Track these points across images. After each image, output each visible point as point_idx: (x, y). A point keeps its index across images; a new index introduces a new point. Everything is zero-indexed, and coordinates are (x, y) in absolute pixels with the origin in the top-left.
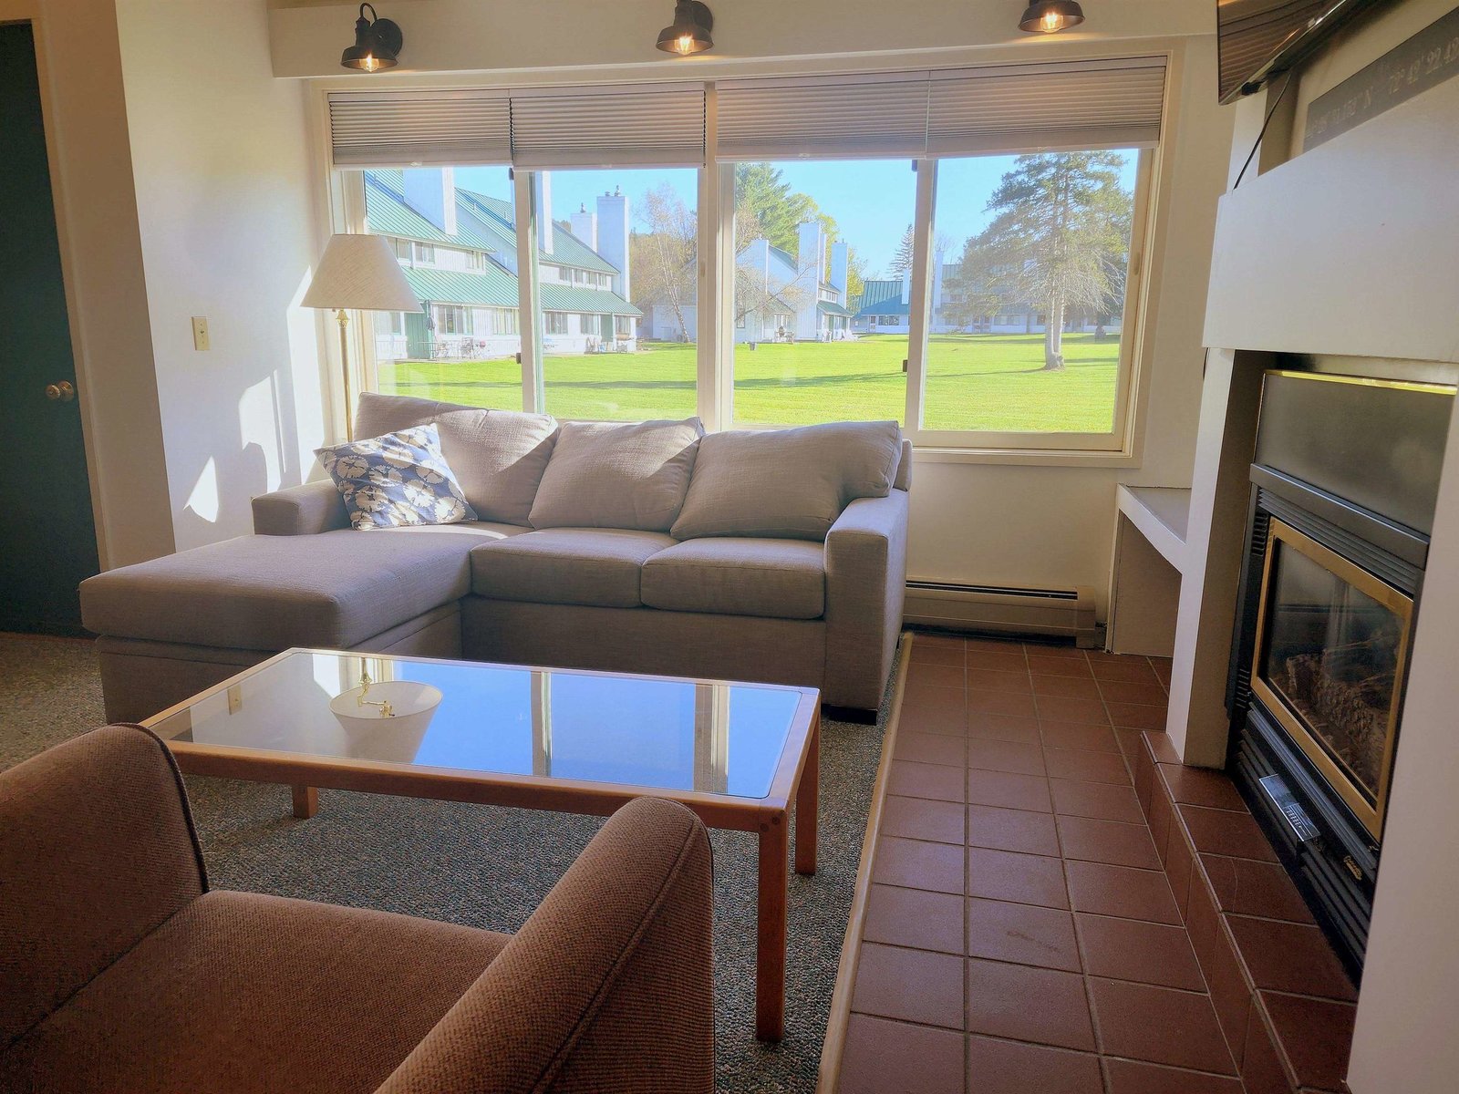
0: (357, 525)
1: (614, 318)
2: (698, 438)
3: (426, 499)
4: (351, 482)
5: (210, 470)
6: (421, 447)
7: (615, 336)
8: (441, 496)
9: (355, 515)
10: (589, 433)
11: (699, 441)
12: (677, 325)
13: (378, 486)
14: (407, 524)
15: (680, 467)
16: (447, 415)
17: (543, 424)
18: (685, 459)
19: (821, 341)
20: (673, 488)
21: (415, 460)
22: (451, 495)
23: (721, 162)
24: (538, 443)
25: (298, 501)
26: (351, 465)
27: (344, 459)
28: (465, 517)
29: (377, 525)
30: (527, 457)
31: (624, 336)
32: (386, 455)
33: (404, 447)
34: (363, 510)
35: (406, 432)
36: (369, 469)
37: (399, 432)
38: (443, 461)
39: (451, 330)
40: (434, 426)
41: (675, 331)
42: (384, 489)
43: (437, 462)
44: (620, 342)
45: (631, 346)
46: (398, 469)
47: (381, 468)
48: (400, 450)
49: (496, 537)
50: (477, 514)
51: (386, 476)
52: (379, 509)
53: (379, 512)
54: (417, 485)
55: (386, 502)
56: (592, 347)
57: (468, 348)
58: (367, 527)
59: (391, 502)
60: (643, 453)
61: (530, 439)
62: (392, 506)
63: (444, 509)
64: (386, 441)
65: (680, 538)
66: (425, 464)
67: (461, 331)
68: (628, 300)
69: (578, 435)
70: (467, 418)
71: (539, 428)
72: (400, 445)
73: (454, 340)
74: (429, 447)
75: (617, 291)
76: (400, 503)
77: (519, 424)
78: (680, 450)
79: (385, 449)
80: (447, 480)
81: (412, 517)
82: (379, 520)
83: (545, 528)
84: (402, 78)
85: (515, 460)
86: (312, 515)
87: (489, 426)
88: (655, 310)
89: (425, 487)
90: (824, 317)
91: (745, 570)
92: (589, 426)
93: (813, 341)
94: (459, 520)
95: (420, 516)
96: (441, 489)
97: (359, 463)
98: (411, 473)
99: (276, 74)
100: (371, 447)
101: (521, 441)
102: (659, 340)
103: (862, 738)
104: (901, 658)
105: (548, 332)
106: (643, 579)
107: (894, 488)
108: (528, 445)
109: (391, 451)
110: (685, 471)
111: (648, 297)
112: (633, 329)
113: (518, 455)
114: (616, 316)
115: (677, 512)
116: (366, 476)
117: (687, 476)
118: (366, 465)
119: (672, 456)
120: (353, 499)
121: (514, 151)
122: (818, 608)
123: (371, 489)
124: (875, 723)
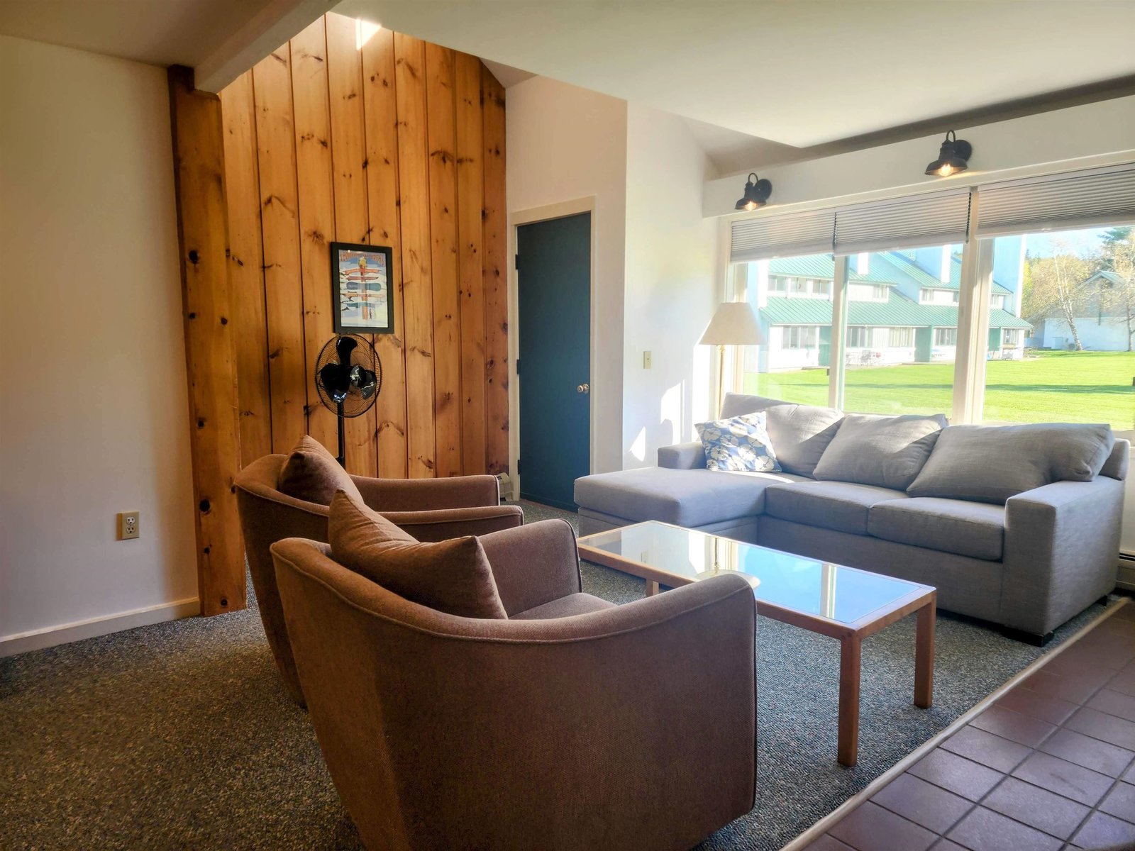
0: (709, 467)
1: (1002, 332)
2: (940, 429)
3: (751, 456)
4: (710, 443)
5: (643, 433)
6: (753, 426)
7: (1002, 345)
8: (760, 455)
9: (709, 462)
10: (862, 421)
11: (940, 431)
12: (1069, 335)
13: (724, 446)
14: (738, 470)
15: (921, 447)
16: (773, 408)
17: (832, 414)
18: (926, 442)
20: (913, 462)
21: (749, 433)
22: (766, 455)
23: (980, 239)
24: (827, 426)
26: (711, 433)
27: (708, 430)
28: (773, 469)
29: (720, 468)
30: (818, 435)
31: (1010, 346)
32: (732, 430)
33: (743, 425)
34: (714, 459)
35: (746, 416)
36: (721, 436)
37: (743, 416)
38: (766, 434)
39: (854, 344)
40: (764, 413)
41: (1067, 340)
42: (727, 448)
43: (762, 435)
45: (1018, 354)
46: (737, 438)
47: (728, 436)
48: (741, 426)
49: (786, 482)
50: (783, 468)
51: (729, 441)
52: (722, 459)
53: (722, 461)
54: (746, 447)
55: (727, 456)
57: (866, 358)
58: (715, 469)
59: (730, 456)
60: (895, 436)
61: (822, 424)
62: (730, 458)
63: (760, 463)
64: (734, 421)
65: (913, 494)
66: (753, 436)
67: (862, 345)
68: (1018, 314)
69: (854, 422)
70: (784, 410)
71: (828, 417)
72: (741, 424)
73: (857, 352)
74: (758, 426)
75: (1008, 309)
76: (734, 457)
77: (816, 415)
78: (923, 436)
79: (732, 425)
80: (765, 446)
81: (741, 466)
82: (722, 466)
83: (823, 480)
84: (771, 210)
85: (809, 436)
86: (686, 459)
87: (797, 415)
88: (1047, 323)
89: (751, 449)
91: (942, 519)
92: (862, 417)
94: (770, 470)
95: (746, 466)
96: (760, 451)
97: (716, 432)
98: (744, 441)
99: (704, 216)
100: (725, 424)
101: (815, 424)
102: (1049, 349)
103: (1021, 652)
104: (1102, 612)
105: (937, 344)
106: (870, 516)
107: (1101, 474)
108: (820, 427)
109: (736, 427)
110: (925, 450)
111: (1040, 312)
112: (1021, 340)
113: (813, 433)
114: (1005, 329)
115: (912, 478)
116: (719, 440)
117: (926, 453)
118: (720, 434)
119: (916, 440)
120: (710, 453)
121: (835, 244)
122: (997, 552)
123: (720, 448)
124: (1040, 646)
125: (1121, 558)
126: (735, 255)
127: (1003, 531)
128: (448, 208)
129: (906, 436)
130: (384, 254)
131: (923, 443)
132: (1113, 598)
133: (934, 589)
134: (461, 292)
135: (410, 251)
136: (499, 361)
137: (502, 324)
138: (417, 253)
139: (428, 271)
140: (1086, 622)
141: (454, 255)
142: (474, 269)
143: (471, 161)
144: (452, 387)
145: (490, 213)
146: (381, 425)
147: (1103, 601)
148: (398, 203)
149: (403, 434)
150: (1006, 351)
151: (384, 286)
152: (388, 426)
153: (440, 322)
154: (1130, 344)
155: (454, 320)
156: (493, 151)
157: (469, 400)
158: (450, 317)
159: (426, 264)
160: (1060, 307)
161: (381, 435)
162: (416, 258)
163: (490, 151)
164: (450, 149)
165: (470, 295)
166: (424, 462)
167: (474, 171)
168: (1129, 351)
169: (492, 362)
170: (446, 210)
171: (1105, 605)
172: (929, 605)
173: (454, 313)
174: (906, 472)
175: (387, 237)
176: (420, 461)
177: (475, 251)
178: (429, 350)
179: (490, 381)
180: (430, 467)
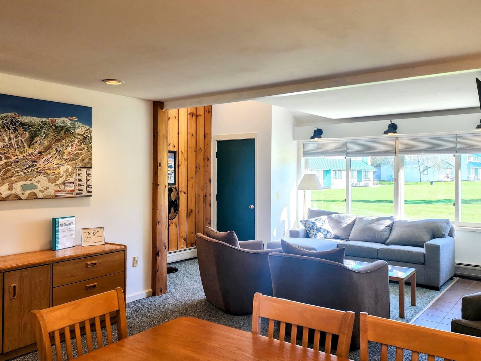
0: (311, 237)
1: (363, 172)
2: (393, 221)
3: (325, 233)
4: (309, 228)
7: (363, 179)
8: (328, 232)
9: (310, 235)
10: (364, 219)
11: (393, 223)
17: (352, 216)
19: (470, 181)
20: (386, 233)
21: (322, 224)
22: (331, 232)
23: (400, 155)
24: (351, 221)
25: (299, 231)
26: (309, 224)
27: (307, 223)
28: (334, 238)
29: (315, 237)
31: (367, 179)
32: (316, 223)
34: (312, 234)
35: (320, 217)
37: (318, 217)
40: (326, 216)
41: (392, 176)
42: (316, 230)
44: (365, 182)
45: (371, 183)
50: (337, 237)
51: (316, 227)
53: (315, 235)
54: (323, 229)
55: (317, 233)
56: (353, 184)
58: (313, 238)
60: (379, 225)
63: (329, 235)
64: (316, 219)
68: (370, 163)
69: (361, 219)
71: (351, 218)
72: (319, 220)
74: (325, 221)
75: (365, 161)
76: (320, 233)
77: (346, 217)
81: (322, 236)
83: (353, 241)
87: (340, 217)
88: (382, 167)
89: (325, 230)
90: (471, 169)
93: (466, 181)
94: (332, 238)
95: (324, 236)
99: (293, 140)
100: (312, 220)
101: (347, 220)
102: (384, 180)
103: (434, 293)
104: (452, 282)
105: (333, 178)
106: (379, 252)
107: (448, 236)
108: (349, 221)
109: (317, 221)
110: (390, 229)
111: (378, 162)
112: (371, 176)
113: (346, 224)
114: (364, 171)
115: (387, 239)
116: (312, 227)
117: (390, 230)
118: (312, 224)
119: (386, 226)
120: (310, 232)
121: (346, 153)
122: (423, 261)
123: (314, 230)
124: (438, 290)
125: (455, 264)
126: (304, 154)
127: (424, 254)
128: (193, 134)
129: (382, 224)
130: (174, 154)
131: (389, 227)
132: (454, 278)
133: (415, 269)
134: (196, 167)
135: (181, 152)
136: (208, 195)
137: (209, 179)
138: (184, 153)
139: (187, 160)
140: (449, 285)
141: (195, 153)
142: (201, 157)
143: (201, 115)
144: (192, 206)
145: (207, 136)
146: (170, 224)
147: (451, 279)
148: (178, 134)
149: (177, 227)
150: (366, 182)
151: (173, 166)
152: (172, 223)
153: (190, 179)
154: (421, 179)
155: (194, 179)
156: (208, 112)
157: (198, 212)
158: (193, 178)
159: (186, 157)
160: (387, 160)
161: (170, 227)
162: (183, 155)
163: (207, 111)
164: (195, 112)
165: (199, 169)
166: (183, 239)
167: (201, 119)
168: (420, 182)
169: (206, 196)
170: (193, 135)
171: (452, 279)
172: (414, 274)
173: (194, 176)
174: (385, 237)
175: (174, 147)
176: (182, 238)
177: (201, 151)
178: (186, 192)
179: (205, 204)
180: (185, 241)
